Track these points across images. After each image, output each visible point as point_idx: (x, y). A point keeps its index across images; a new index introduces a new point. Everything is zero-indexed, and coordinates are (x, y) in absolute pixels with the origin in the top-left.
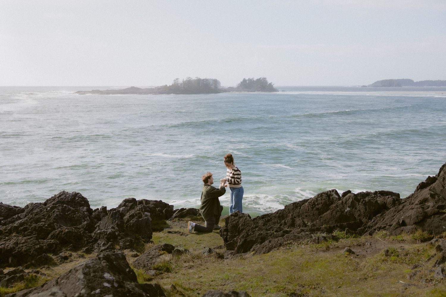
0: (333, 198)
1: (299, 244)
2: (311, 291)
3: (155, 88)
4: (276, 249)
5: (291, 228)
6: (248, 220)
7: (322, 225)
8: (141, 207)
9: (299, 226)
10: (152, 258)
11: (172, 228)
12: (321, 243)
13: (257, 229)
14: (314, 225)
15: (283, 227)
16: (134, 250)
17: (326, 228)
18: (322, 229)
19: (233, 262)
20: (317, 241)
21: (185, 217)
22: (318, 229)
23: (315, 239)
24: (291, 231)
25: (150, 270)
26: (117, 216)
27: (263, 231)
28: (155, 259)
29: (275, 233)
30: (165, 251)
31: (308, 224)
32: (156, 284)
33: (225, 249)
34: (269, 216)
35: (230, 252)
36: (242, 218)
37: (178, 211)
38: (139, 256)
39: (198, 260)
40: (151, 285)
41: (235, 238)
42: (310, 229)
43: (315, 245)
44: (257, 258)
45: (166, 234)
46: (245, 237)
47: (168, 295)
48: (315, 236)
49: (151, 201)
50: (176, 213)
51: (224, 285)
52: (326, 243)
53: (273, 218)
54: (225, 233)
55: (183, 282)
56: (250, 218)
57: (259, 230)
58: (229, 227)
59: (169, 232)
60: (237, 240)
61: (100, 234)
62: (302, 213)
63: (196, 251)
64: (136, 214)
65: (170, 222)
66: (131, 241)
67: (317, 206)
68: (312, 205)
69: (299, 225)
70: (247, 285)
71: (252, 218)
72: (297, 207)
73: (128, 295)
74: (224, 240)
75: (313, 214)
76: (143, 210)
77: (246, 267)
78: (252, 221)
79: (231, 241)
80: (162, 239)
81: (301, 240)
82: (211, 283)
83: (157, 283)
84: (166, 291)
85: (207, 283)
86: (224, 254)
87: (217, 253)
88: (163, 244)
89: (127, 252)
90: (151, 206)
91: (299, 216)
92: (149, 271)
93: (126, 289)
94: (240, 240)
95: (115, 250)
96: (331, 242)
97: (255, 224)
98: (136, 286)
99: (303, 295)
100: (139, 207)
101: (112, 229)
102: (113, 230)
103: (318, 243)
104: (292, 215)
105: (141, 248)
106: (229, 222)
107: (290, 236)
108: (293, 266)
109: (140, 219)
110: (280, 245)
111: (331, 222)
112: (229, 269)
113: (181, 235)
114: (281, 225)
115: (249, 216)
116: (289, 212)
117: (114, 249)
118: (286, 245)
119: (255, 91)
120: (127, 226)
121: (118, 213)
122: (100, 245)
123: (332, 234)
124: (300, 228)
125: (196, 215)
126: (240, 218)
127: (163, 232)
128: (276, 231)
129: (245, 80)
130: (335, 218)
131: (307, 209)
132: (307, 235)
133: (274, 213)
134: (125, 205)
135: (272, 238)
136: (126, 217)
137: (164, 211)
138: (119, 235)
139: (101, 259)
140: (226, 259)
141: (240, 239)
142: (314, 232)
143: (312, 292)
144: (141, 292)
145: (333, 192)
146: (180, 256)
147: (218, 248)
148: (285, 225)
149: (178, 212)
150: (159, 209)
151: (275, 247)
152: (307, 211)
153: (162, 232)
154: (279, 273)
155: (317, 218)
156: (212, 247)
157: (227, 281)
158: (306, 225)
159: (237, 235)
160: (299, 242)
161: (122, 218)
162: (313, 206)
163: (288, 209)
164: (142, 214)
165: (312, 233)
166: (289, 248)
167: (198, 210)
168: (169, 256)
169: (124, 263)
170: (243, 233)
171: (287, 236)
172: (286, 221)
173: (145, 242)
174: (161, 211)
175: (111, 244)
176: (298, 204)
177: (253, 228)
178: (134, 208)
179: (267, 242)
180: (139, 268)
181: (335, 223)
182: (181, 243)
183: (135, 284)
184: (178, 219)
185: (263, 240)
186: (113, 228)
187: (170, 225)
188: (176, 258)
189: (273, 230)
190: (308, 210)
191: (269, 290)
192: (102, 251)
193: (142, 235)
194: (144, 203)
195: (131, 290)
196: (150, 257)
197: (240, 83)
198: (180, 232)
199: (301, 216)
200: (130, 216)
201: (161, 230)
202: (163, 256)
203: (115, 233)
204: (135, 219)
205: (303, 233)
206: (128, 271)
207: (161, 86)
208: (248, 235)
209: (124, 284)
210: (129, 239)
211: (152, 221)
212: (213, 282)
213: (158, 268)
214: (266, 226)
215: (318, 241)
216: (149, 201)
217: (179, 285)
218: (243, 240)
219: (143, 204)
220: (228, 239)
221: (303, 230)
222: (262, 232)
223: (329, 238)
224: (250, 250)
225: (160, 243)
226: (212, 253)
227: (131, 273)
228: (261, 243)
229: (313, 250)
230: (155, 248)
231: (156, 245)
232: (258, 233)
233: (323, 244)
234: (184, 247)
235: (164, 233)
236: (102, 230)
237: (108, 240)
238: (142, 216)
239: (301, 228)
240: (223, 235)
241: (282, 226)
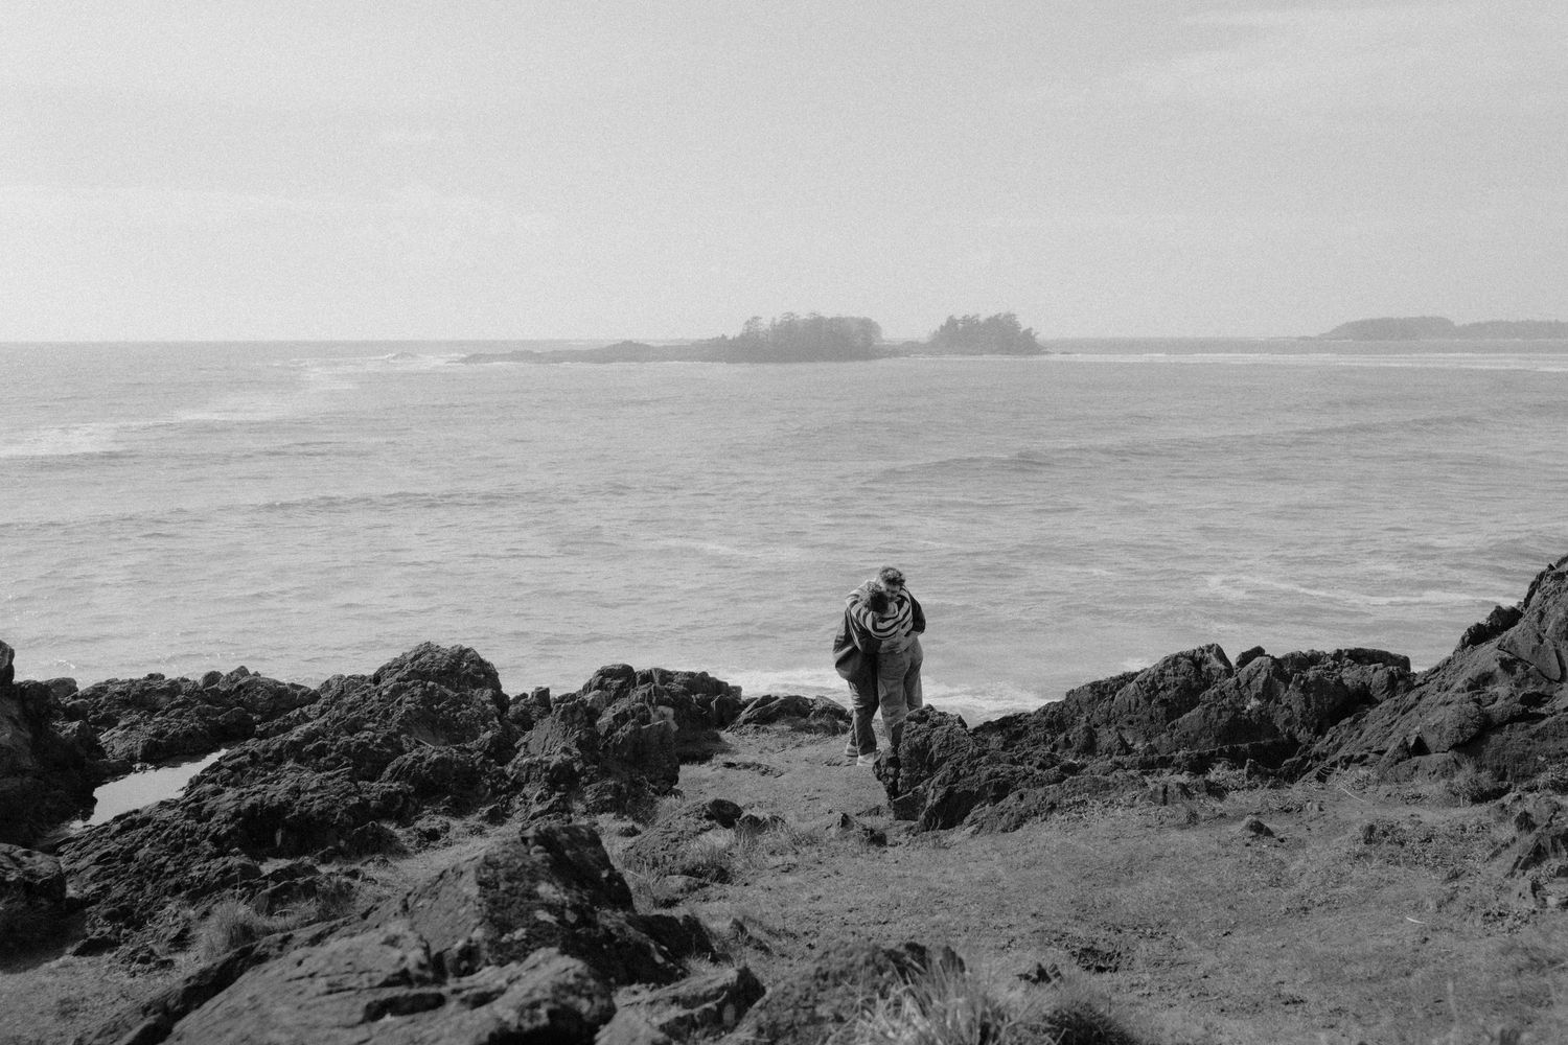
0: (1209, 669)
1: (1106, 807)
2: (1143, 945)
3: (693, 344)
4: (1039, 819)
5: (1083, 757)
6: (958, 734)
7: (1177, 751)
8: (647, 692)
9: (1110, 751)
10: (676, 840)
11: (737, 753)
12: (1173, 803)
13: (984, 758)
14: (1153, 750)
15: (1062, 753)
16: (625, 817)
17: (1187, 757)
18: (1176, 761)
19: (914, 855)
20: (1161, 797)
21: (775, 721)
22: (1165, 763)
23: (1156, 790)
24: (1084, 766)
25: (671, 874)
26: (578, 717)
27: (1002, 765)
28: (685, 842)
29: (1038, 772)
30: (714, 822)
31: (1135, 747)
32: (686, 917)
33: (891, 816)
34: (1021, 721)
35: (905, 824)
36: (942, 727)
37: (754, 703)
38: (640, 833)
39: (809, 847)
40: (672, 920)
41: (921, 787)
42: (1140, 761)
43: (1153, 808)
44: (985, 842)
45: (719, 771)
46: (950, 783)
47: (722, 949)
48: (1155, 782)
49: (677, 673)
50: (747, 710)
51: (884, 923)
52: (1187, 802)
53: (1031, 727)
54: (891, 770)
55: (765, 911)
56: (964, 725)
57: (989, 763)
58: (902, 754)
59: (729, 765)
60: (925, 790)
61: (528, 768)
62: (1117, 713)
63: (804, 821)
64: (632, 711)
65: (730, 734)
66: (617, 790)
67: (1162, 694)
68: (1148, 691)
69: (1110, 748)
70: (953, 924)
71: (971, 726)
72: (1102, 695)
73: (605, 947)
74: (888, 791)
75: (1152, 718)
76: (654, 701)
77: (951, 870)
78: (970, 735)
79: (908, 792)
80: (708, 785)
81: (1114, 795)
82: (848, 916)
83: (689, 914)
84: (716, 938)
85: (835, 917)
86: (887, 834)
87: (865, 829)
88: (710, 799)
89: (607, 822)
90: (676, 687)
91: (1108, 722)
92: (669, 877)
93: (601, 929)
94: (932, 791)
95: (572, 815)
96: (1202, 801)
97: (977, 744)
98: (630, 922)
99: (1119, 954)
100: (641, 691)
101: (563, 754)
102: (565, 757)
103: (1165, 802)
104: (1088, 720)
105: (645, 809)
106: (903, 737)
107: (1082, 781)
108: (1089, 871)
109: (644, 727)
110: (1053, 807)
111: (1202, 741)
112: (900, 877)
113: (764, 773)
114: (1054, 749)
115: (961, 720)
116: (1080, 711)
117: (569, 813)
118: (1067, 806)
119: (981, 354)
120: (606, 747)
121: (582, 709)
122: (529, 801)
123: (1207, 778)
124: (1111, 757)
125: (806, 715)
126: (934, 726)
127: (711, 765)
128: (1042, 766)
129: (952, 322)
130: (1214, 730)
131: (1133, 701)
132: (1132, 777)
133: (1035, 713)
134: (601, 686)
135: (1028, 786)
136: (605, 719)
137: (713, 704)
138: (583, 772)
139: (530, 842)
140: (891, 845)
141: (933, 787)
142: (1151, 771)
143: (1144, 948)
144: (642, 938)
145: (1209, 651)
146: (758, 837)
147: (870, 813)
148: (1066, 748)
149: (756, 706)
150: (698, 696)
151: (1036, 814)
152: (1133, 708)
153: (708, 763)
154: (1046, 890)
155: (1161, 728)
156: (852, 812)
157: (895, 911)
158: (1127, 749)
159: (927, 777)
160: (1109, 799)
161: (592, 723)
162: (1152, 692)
163: (1077, 701)
164: (651, 709)
165: (1147, 774)
166: (1077, 816)
167: (813, 701)
168: (725, 835)
169: (595, 853)
170: (945, 771)
171: (1072, 780)
172: (1070, 738)
173: (657, 793)
174: (705, 704)
175: (561, 797)
176: (1106, 686)
177: (972, 757)
178: (626, 694)
179: (1012, 798)
180: (638, 867)
181: (1216, 743)
182: (762, 798)
183: (628, 916)
184: (755, 728)
185: (1002, 791)
186: (566, 750)
187: (732, 745)
188: (747, 842)
189: (1030, 764)
190: (1137, 705)
191: (1018, 940)
192: (534, 817)
193: (651, 773)
194: (657, 679)
195: (614, 932)
196: (672, 836)
197: (938, 330)
198: (759, 766)
199: (1116, 723)
200: (615, 718)
201: (703, 758)
202: (710, 834)
203: (573, 767)
204: (629, 727)
205: (1120, 774)
206: (608, 879)
207: (709, 340)
208: (957, 777)
209: (595, 917)
210: (611, 782)
211: (679, 730)
212: (853, 914)
213: (694, 870)
214: (1010, 749)
215: (1165, 797)
216: (670, 673)
217: (754, 921)
218: (942, 791)
219: (653, 682)
220: (899, 788)
221: (1118, 765)
222: (998, 769)
223: (1196, 789)
224: (961, 821)
225: (702, 796)
226: (852, 829)
227: (617, 884)
228: (996, 799)
229: (1150, 824)
230: (684, 812)
231: (690, 802)
232: (986, 772)
233: (1178, 805)
234: (771, 810)
235: (714, 767)
236: (534, 755)
237: (553, 785)
238: (649, 716)
239: (1115, 757)
240: (887, 776)
241: (1059, 750)
